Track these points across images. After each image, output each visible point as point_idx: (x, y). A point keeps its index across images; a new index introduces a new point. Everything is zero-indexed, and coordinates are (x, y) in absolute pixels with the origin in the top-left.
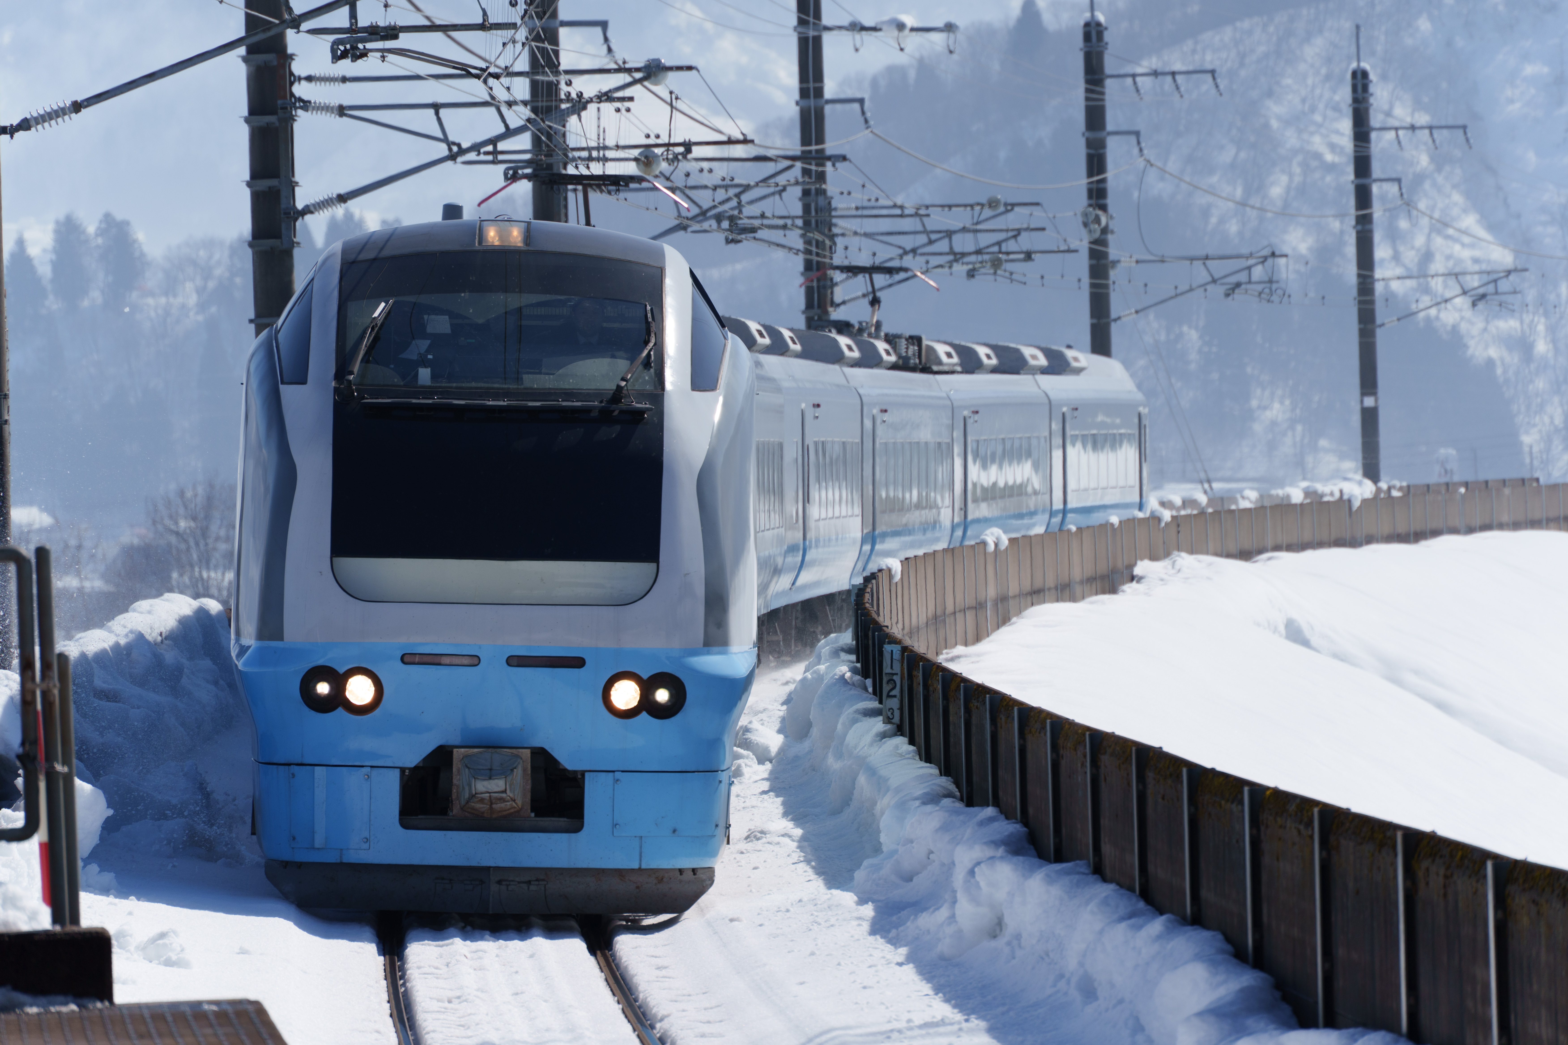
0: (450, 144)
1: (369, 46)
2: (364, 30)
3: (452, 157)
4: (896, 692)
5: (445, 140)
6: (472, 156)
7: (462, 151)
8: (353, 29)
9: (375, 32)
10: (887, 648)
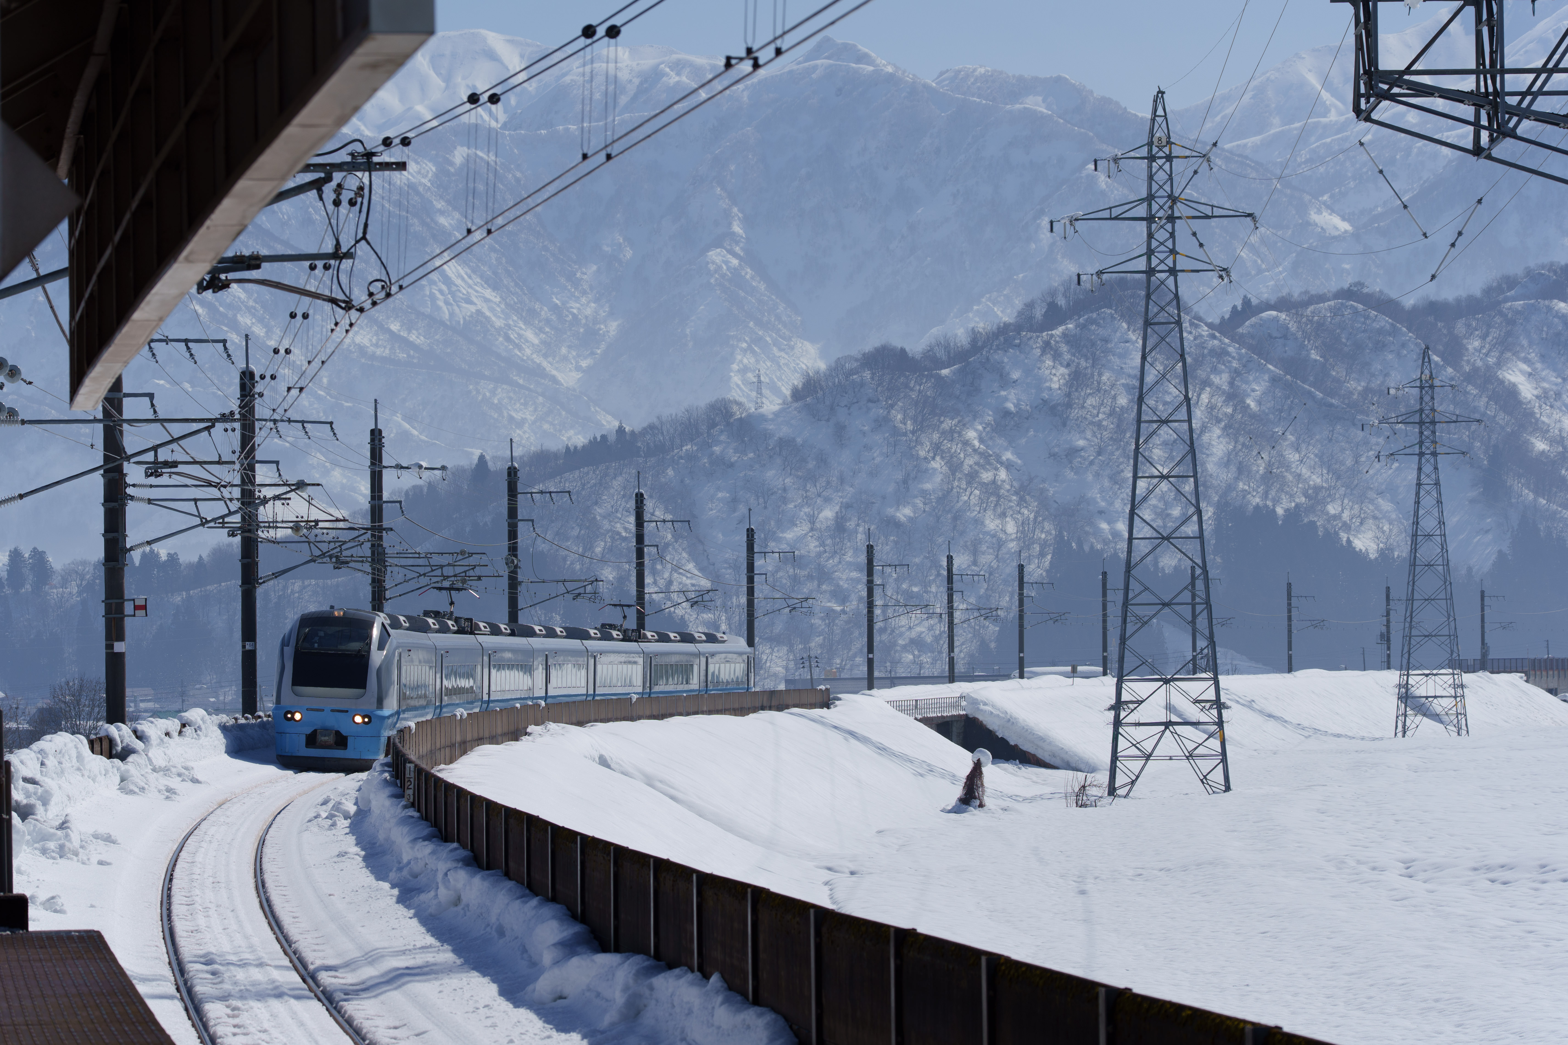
0: (202, 518)
1: (164, 470)
2: (161, 463)
3: (202, 524)
4: (412, 786)
5: (199, 516)
6: (212, 524)
7: (207, 522)
8: (156, 462)
9: (166, 464)
10: (408, 765)
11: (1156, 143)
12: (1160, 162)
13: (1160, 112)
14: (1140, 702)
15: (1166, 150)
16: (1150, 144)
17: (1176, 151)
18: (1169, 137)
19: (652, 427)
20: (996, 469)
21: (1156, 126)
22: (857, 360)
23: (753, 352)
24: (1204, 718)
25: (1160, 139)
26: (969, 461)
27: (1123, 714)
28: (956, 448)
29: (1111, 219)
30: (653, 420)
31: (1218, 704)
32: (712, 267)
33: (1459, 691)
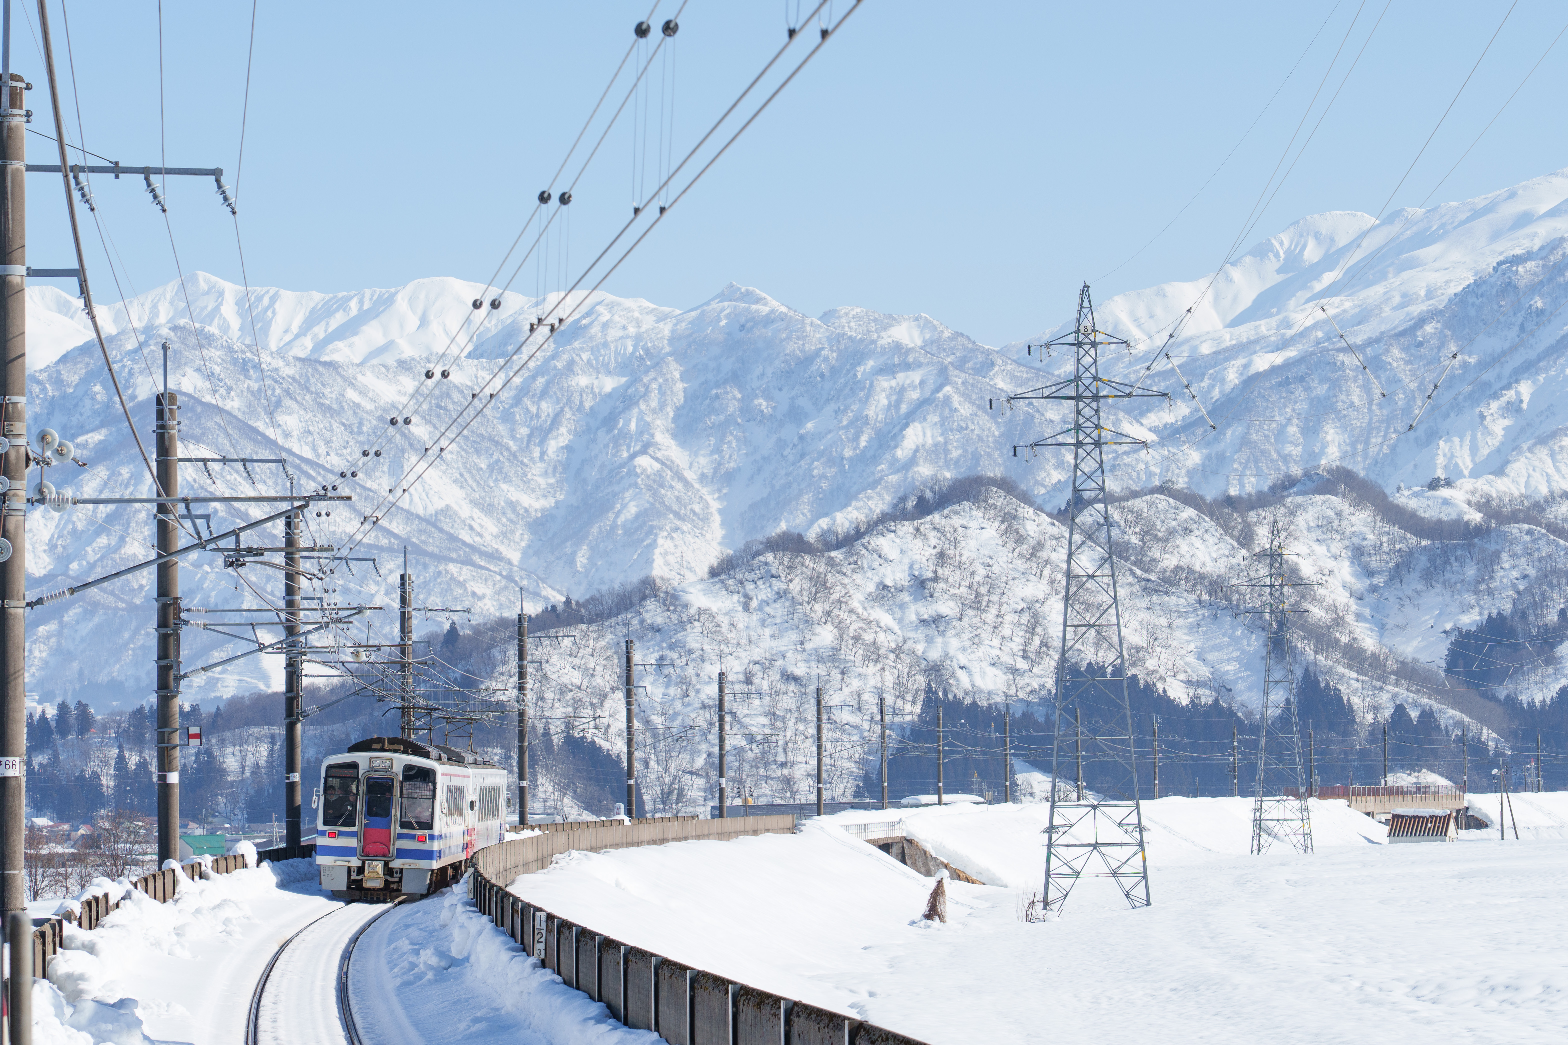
0: (260, 644)
1: (246, 559)
2: (245, 550)
3: (260, 650)
4: (543, 940)
5: (257, 641)
7: (265, 647)
8: (237, 549)
9: (251, 551)
10: (538, 914)
11: (1082, 331)
12: (1087, 347)
13: (1086, 304)
14: (1071, 826)
15: (1092, 337)
16: (1077, 332)
17: (1100, 337)
18: (1094, 326)
19: (593, 599)
20: (876, 632)
21: (1082, 316)
22: (762, 543)
23: (672, 538)
24: (1127, 839)
25: (1086, 328)
26: (855, 626)
27: (1055, 837)
28: (843, 615)
29: (1043, 398)
30: (593, 592)
31: (1140, 828)
32: (638, 471)
33: (1305, 814)
